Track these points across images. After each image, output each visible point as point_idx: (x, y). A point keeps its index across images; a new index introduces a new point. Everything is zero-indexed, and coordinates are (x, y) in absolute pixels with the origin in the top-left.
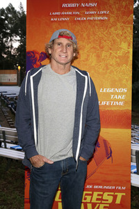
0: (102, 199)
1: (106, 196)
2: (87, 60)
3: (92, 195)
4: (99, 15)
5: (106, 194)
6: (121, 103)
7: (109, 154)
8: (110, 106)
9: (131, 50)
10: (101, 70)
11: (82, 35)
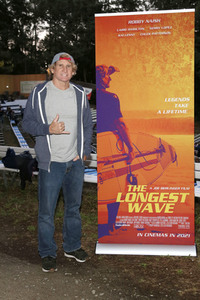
0: (168, 199)
1: (171, 196)
2: (152, 72)
3: (159, 196)
4: (163, 30)
5: (172, 194)
6: (185, 112)
7: (174, 158)
8: (174, 114)
9: (193, 62)
10: (165, 81)
11: (147, 50)
